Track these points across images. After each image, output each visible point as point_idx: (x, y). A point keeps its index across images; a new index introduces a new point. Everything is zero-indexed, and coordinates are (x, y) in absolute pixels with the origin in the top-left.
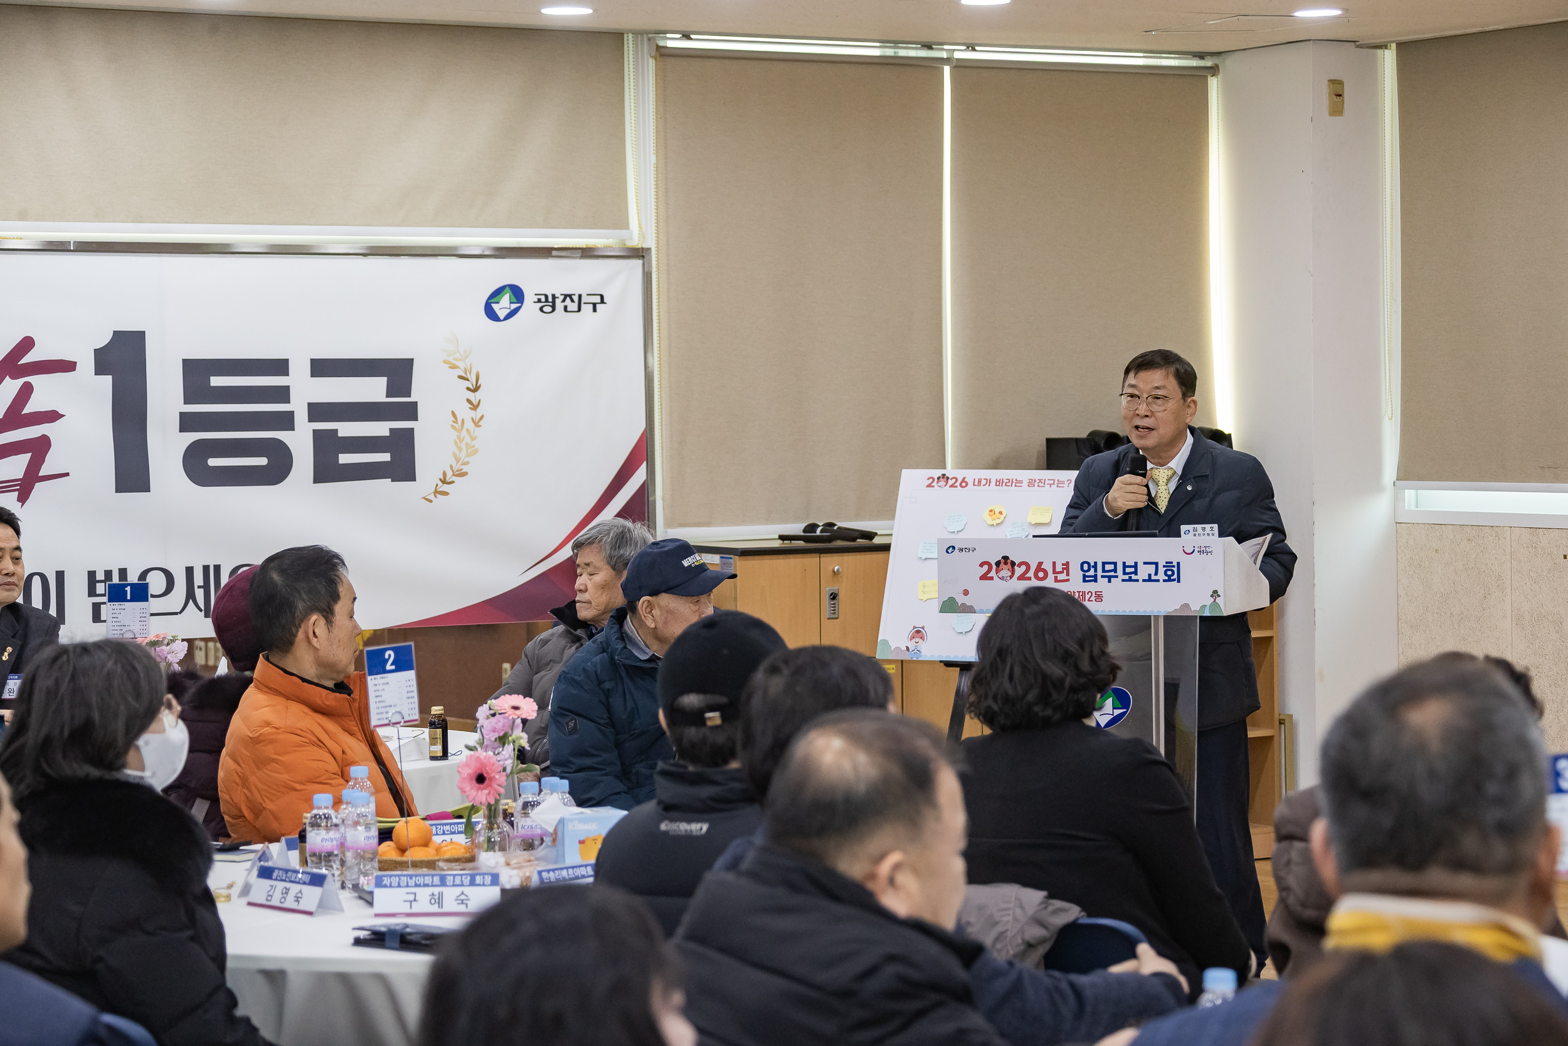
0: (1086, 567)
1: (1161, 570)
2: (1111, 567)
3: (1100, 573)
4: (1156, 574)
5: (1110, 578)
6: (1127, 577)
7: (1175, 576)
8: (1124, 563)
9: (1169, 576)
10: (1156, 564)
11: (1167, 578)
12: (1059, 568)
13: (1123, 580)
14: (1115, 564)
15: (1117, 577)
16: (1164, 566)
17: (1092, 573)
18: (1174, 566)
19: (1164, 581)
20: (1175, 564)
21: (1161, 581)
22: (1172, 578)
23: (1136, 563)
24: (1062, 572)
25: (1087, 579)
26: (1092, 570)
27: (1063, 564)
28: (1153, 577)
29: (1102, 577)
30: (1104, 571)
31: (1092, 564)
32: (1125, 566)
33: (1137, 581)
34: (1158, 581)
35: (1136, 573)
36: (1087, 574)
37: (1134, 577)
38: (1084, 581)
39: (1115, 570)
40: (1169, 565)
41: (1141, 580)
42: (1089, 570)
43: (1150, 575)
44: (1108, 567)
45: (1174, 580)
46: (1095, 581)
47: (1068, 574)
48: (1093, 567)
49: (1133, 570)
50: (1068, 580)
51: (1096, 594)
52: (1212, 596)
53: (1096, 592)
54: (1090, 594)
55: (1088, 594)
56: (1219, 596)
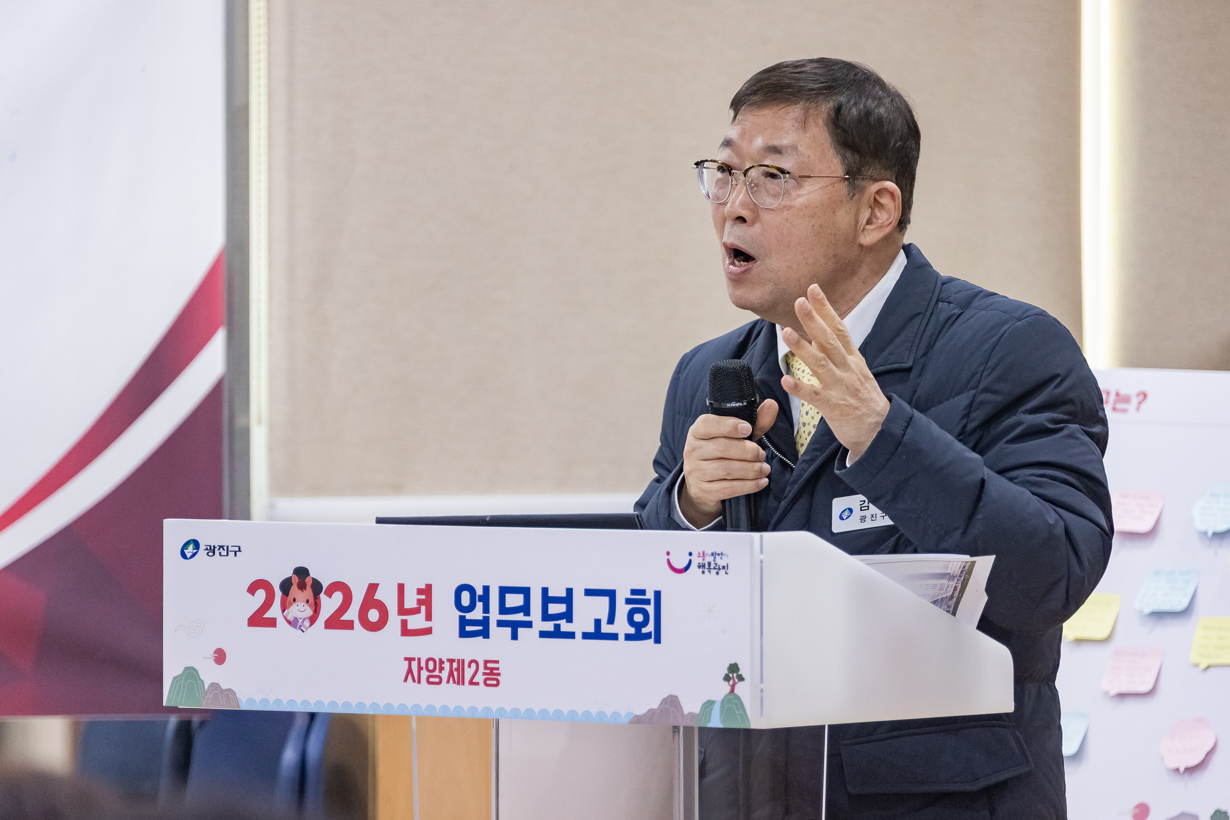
0: (466, 598)
1: (622, 609)
2: (519, 600)
3: (495, 615)
4: (611, 619)
5: (514, 628)
6: (549, 626)
7: (650, 628)
8: (545, 591)
9: (638, 627)
10: (611, 594)
11: (632, 631)
12: (411, 600)
13: (543, 634)
14: (525, 591)
15: (529, 625)
16: (628, 601)
17: (477, 614)
18: (647, 602)
19: (628, 637)
20: (650, 595)
21: (621, 637)
22: (644, 630)
23: (570, 591)
24: (416, 611)
25: (469, 628)
26: (479, 605)
27: (419, 591)
28: (606, 628)
29: (501, 624)
30: (503, 610)
31: (479, 592)
32: (546, 598)
33: (571, 635)
34: (614, 637)
35: (568, 616)
36: (469, 616)
37: (564, 626)
38: (463, 634)
39: (525, 609)
40: (637, 597)
41: (579, 635)
42: (471, 608)
43: (598, 622)
44: (511, 601)
45: (647, 636)
46: (485, 634)
47: (429, 617)
48: (480, 598)
49: (561, 608)
50: (428, 631)
51: (486, 668)
52: (727, 678)
53: (486, 662)
54: (473, 665)
55: (469, 666)
56: (741, 678)
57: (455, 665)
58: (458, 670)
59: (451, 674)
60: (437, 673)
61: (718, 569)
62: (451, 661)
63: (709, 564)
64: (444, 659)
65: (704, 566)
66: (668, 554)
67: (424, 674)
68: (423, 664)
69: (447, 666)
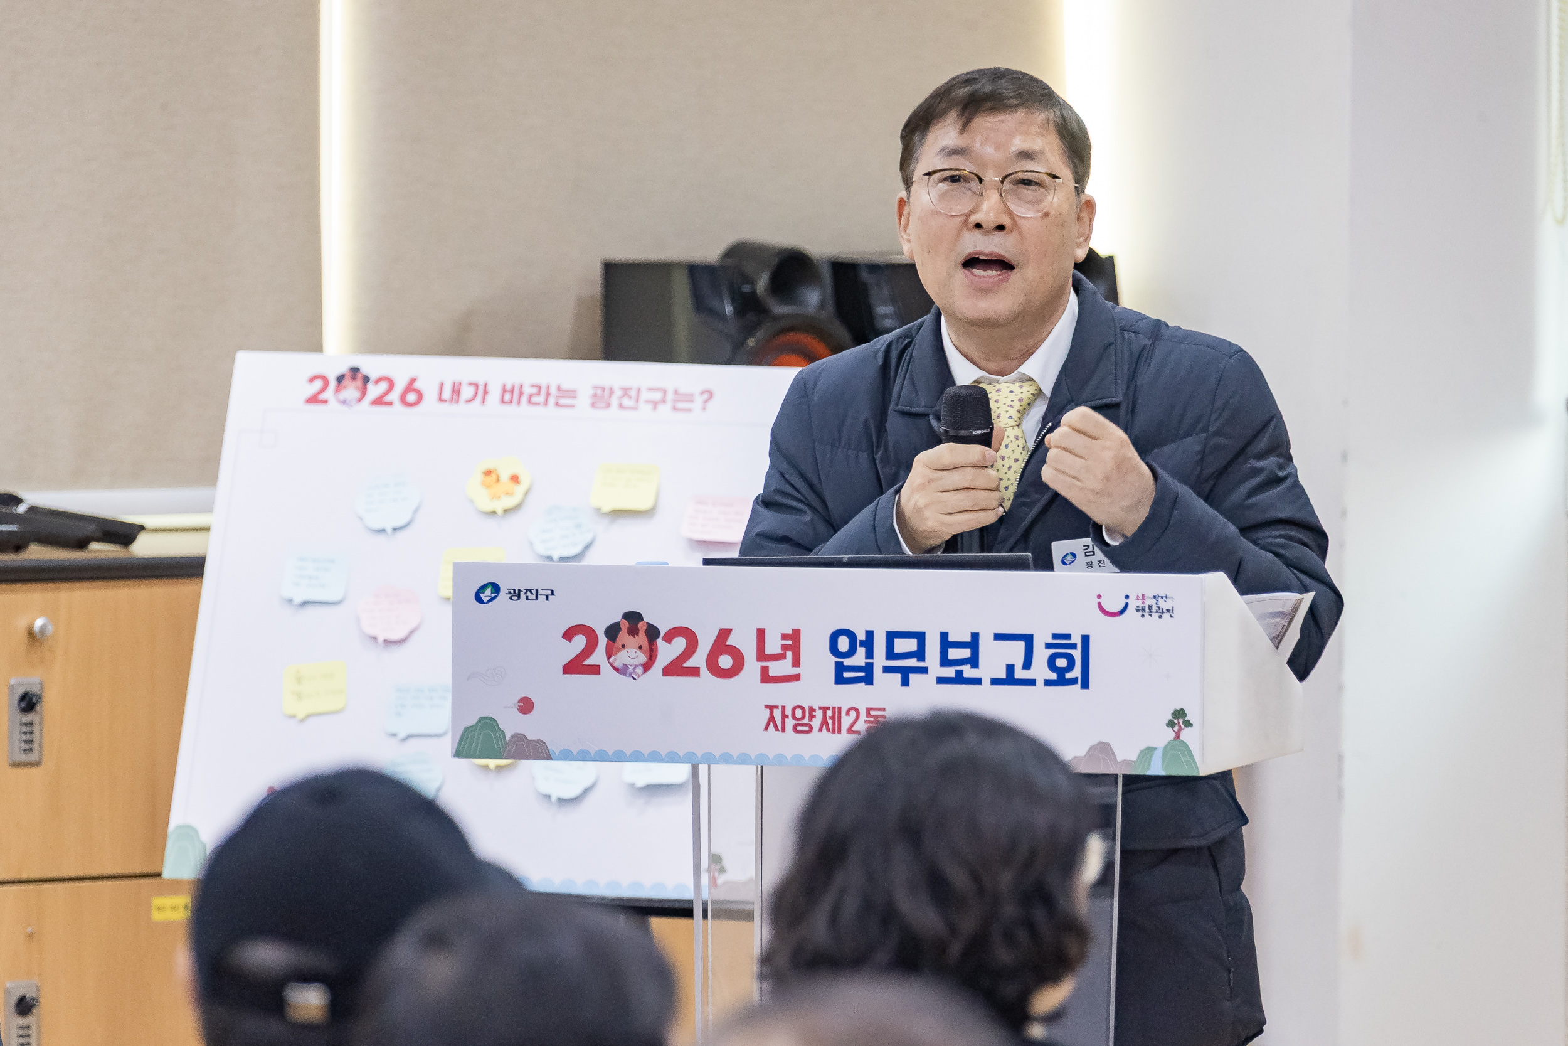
0: (843, 644)
1: (1041, 655)
2: (911, 645)
3: (880, 659)
4: (1027, 665)
5: (905, 674)
6: (950, 672)
7: (1076, 672)
8: (944, 636)
9: (1061, 672)
10: (1028, 639)
11: (1054, 676)
12: (773, 646)
13: (941, 680)
14: (920, 637)
15: (924, 670)
16: (1048, 646)
17: (859, 658)
18: (1074, 646)
19: (1048, 683)
20: (1076, 639)
21: (1040, 682)
22: (1068, 676)
23: (975, 637)
24: (780, 657)
25: (846, 675)
26: (861, 651)
27: (785, 637)
28: (1020, 674)
29: (887, 670)
30: (891, 654)
31: (861, 636)
32: (946, 643)
33: (977, 681)
34: (1031, 682)
35: (974, 661)
36: (847, 662)
37: (968, 672)
38: (840, 680)
39: (920, 654)
40: (1060, 642)
41: (986, 681)
42: (851, 652)
43: (1010, 668)
44: (901, 646)
45: (1074, 681)
46: (868, 680)
47: (796, 663)
48: (862, 644)
49: (966, 653)
50: (796, 678)
51: (868, 715)
52: (1171, 724)
53: (868, 710)
54: (853, 714)
55: (848, 713)
56: (1188, 724)
57: (829, 713)
58: (833, 718)
59: (824, 721)
60: (806, 721)
61: (1161, 613)
62: (824, 709)
63: (1150, 607)
64: (816, 707)
65: (1143, 609)
66: (1099, 596)
67: (790, 723)
68: (788, 712)
69: (819, 714)
